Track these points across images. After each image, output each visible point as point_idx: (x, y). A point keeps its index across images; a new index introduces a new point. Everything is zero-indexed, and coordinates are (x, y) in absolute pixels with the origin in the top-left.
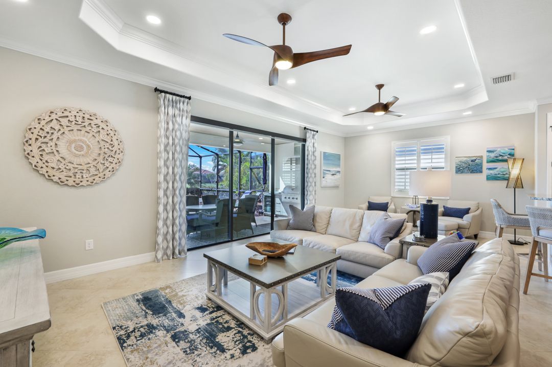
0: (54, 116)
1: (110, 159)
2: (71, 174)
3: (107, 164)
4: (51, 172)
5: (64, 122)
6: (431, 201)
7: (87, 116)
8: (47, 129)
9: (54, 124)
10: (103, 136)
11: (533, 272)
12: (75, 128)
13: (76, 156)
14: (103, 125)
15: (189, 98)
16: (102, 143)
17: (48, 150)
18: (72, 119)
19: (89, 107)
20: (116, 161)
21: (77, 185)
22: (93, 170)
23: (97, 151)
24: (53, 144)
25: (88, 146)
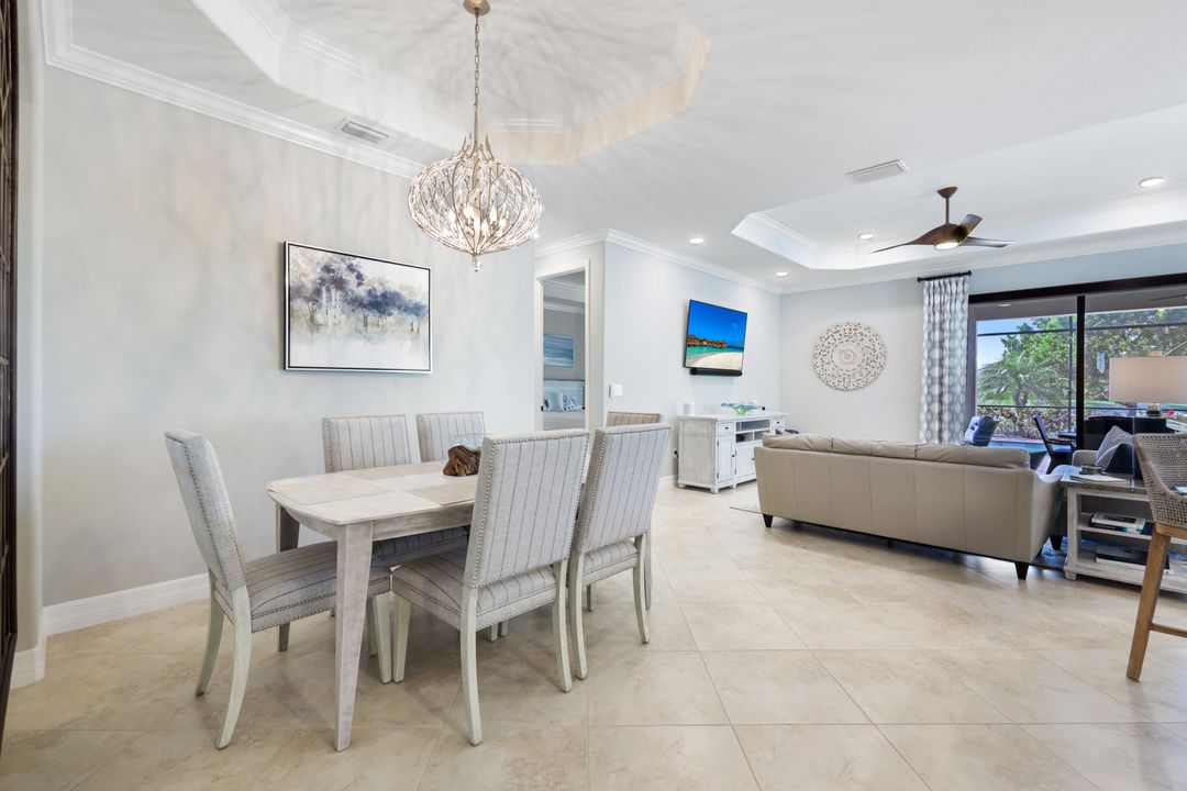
0: (830, 333)
1: (873, 364)
2: (841, 379)
3: (870, 369)
4: (829, 378)
5: (837, 336)
6: (1157, 413)
7: (853, 327)
8: (826, 344)
9: (830, 340)
10: (866, 342)
11: (1154, 621)
12: (844, 339)
13: (845, 364)
14: (865, 332)
15: (969, 273)
16: (866, 350)
17: (826, 361)
18: (842, 332)
19: (855, 318)
20: (878, 365)
21: (846, 389)
22: (857, 375)
23: (861, 357)
24: (829, 355)
25: (855, 355)
